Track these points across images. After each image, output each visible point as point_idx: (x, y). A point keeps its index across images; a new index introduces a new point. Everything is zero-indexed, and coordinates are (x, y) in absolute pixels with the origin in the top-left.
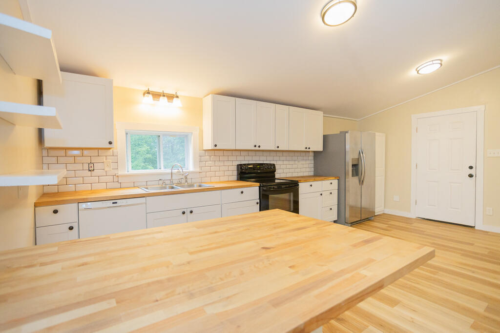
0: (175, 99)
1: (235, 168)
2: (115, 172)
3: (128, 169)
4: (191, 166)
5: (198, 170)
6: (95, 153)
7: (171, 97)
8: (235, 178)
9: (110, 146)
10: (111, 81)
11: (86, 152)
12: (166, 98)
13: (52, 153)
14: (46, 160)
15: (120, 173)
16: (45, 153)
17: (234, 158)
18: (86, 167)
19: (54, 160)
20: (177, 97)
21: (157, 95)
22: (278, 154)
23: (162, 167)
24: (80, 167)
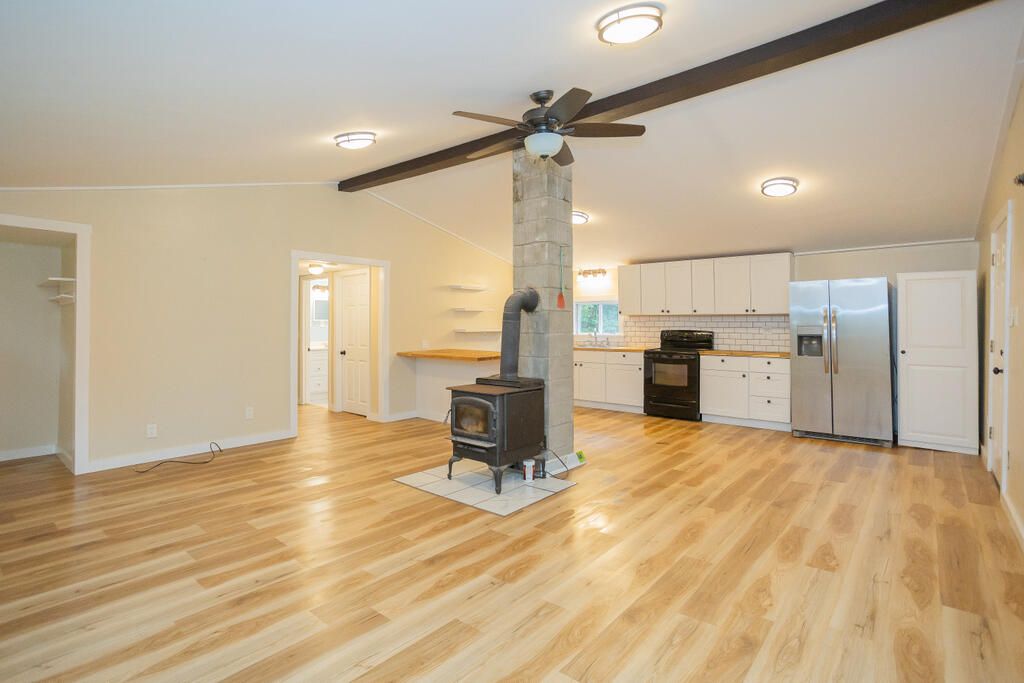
20: (604, 273)
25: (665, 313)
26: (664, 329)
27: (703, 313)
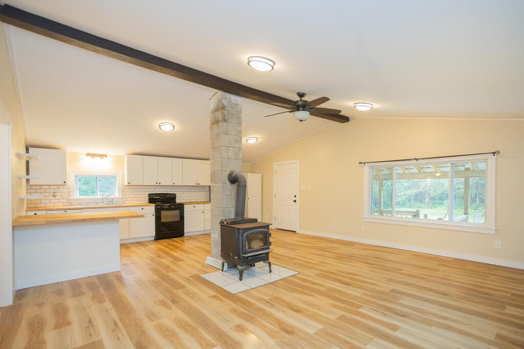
0: (105, 158)
1: (147, 196)
2: (68, 197)
3: (77, 196)
4: (116, 194)
5: (121, 197)
6: (57, 187)
7: (102, 156)
8: (147, 201)
9: (64, 184)
10: (65, 151)
11: (52, 187)
12: (99, 158)
13: (33, 187)
14: (29, 191)
15: (71, 197)
16: (29, 187)
17: (146, 190)
18: (52, 194)
19: (34, 191)
20: (106, 156)
21: (93, 155)
22: (175, 187)
23: (98, 195)
24: (48, 194)
25: (158, 184)
26: (150, 193)
27: (178, 185)
